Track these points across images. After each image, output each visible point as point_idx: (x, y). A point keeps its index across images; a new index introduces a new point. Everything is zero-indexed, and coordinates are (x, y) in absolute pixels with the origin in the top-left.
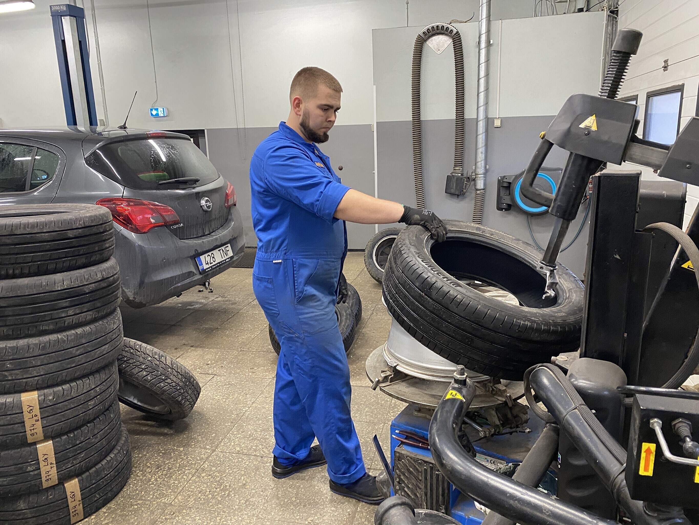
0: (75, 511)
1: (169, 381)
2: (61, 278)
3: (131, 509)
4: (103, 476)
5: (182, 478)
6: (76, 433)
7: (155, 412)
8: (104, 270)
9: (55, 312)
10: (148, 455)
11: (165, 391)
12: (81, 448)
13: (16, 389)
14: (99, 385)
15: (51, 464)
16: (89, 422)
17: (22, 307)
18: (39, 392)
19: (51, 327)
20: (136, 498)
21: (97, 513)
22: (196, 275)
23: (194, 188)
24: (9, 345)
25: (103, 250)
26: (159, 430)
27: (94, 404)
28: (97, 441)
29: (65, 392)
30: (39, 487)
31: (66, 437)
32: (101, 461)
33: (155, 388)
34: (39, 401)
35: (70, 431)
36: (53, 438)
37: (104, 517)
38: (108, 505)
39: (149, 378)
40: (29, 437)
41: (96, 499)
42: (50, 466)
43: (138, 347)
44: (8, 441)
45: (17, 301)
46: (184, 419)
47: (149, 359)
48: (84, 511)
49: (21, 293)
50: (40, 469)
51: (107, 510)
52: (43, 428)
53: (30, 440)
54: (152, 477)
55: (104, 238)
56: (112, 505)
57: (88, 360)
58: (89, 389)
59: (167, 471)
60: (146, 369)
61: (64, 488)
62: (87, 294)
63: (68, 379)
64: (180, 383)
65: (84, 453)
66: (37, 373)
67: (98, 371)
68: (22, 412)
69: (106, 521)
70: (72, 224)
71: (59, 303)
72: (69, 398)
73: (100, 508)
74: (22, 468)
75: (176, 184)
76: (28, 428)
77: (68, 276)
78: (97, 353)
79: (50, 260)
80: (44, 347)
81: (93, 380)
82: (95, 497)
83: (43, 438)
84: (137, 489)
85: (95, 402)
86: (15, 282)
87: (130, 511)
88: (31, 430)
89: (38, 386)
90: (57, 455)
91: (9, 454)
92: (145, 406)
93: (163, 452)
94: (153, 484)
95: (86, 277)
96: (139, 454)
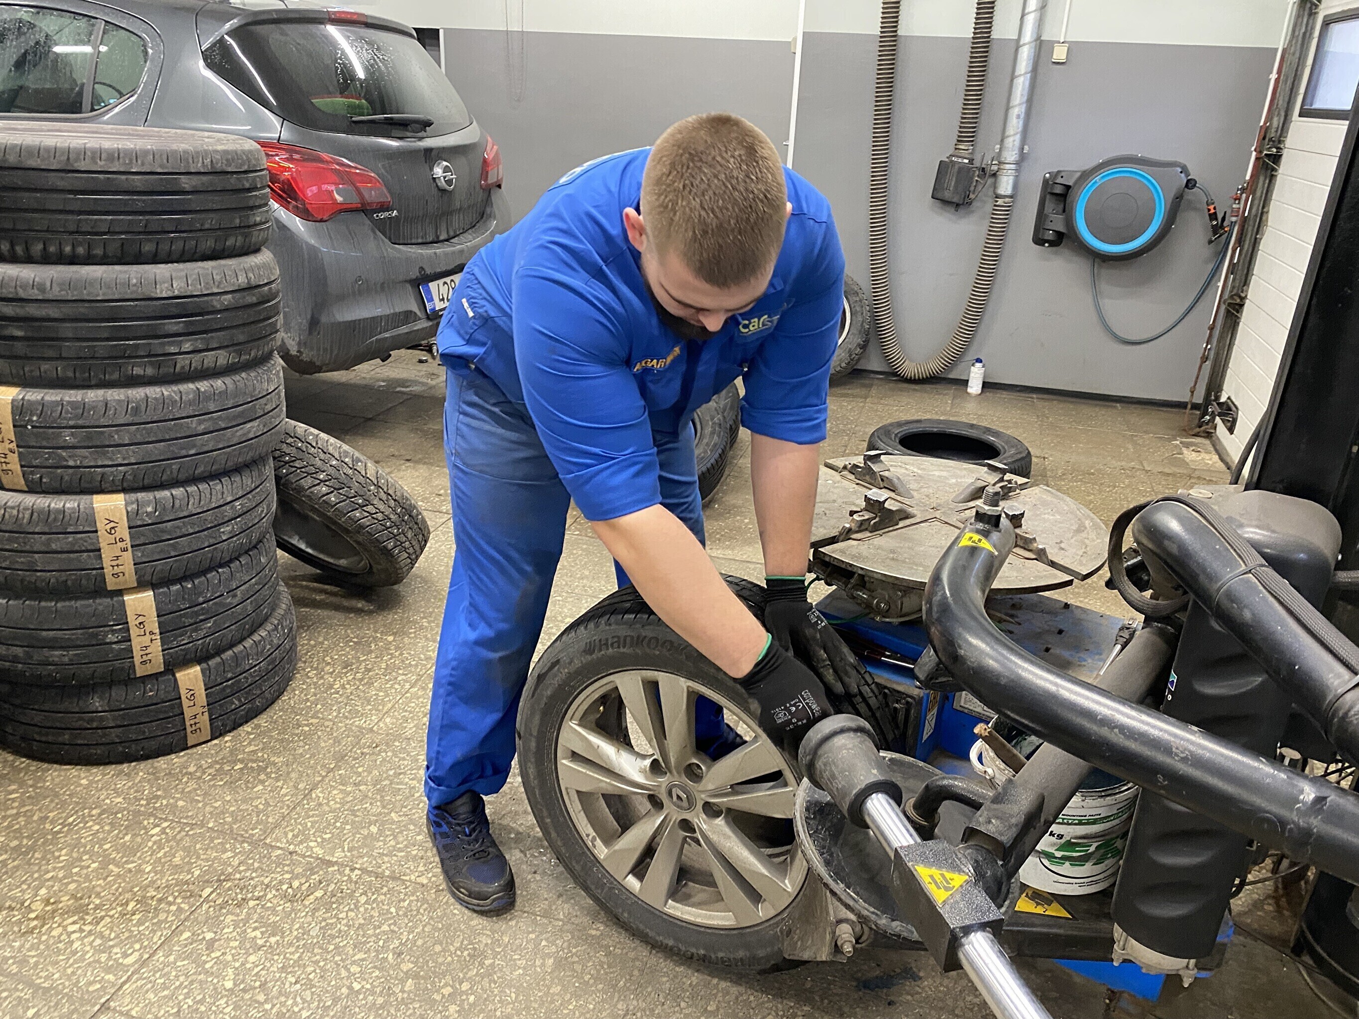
0: (195, 724)
1: (370, 508)
2: (168, 275)
3: (297, 732)
4: (247, 668)
5: (392, 687)
6: (196, 582)
7: (340, 569)
8: (252, 269)
9: (156, 341)
10: (326, 642)
11: (362, 527)
12: (207, 611)
13: (84, 485)
14: (240, 498)
15: (151, 633)
16: (221, 566)
17: (91, 325)
18: (127, 496)
19: (150, 371)
20: (307, 713)
21: (235, 732)
22: (420, 319)
23: (421, 139)
24: (67, 399)
25: (249, 227)
26: (346, 603)
27: (230, 532)
28: (235, 601)
29: (177, 502)
30: (129, 674)
31: (179, 586)
32: (243, 639)
33: (343, 519)
34: (128, 512)
35: (184, 578)
36: (154, 586)
37: (248, 741)
38: (255, 721)
39: (333, 499)
40: (109, 579)
41: (233, 706)
42: (148, 637)
43: (311, 437)
44: (69, 583)
45: (82, 309)
46: (396, 587)
47: (334, 463)
48: (211, 724)
49: (88, 294)
50: (130, 640)
51: (253, 729)
52: (135, 564)
53: (111, 584)
54: (335, 681)
55: (251, 203)
56: (262, 720)
57: (221, 446)
58: (221, 502)
59: (363, 673)
60: (326, 481)
61: (176, 680)
62: (219, 312)
63: (182, 477)
64: (392, 516)
65: (212, 620)
66: (124, 459)
67: (238, 470)
68: (96, 531)
69: (252, 748)
70: (188, 163)
71: (164, 324)
72: (185, 514)
73: (241, 725)
74: (97, 634)
75: (386, 126)
76: (107, 562)
77: (182, 270)
78: (238, 434)
79: (145, 233)
80: (136, 410)
81: (229, 487)
82: (233, 703)
83: (136, 585)
84: (308, 700)
85: (233, 528)
86: (76, 272)
87: (297, 735)
88: (113, 566)
89: (125, 485)
90: (162, 619)
91: (72, 606)
92: (321, 556)
93: (355, 640)
94: (337, 693)
95: (217, 278)
96: (309, 640)
